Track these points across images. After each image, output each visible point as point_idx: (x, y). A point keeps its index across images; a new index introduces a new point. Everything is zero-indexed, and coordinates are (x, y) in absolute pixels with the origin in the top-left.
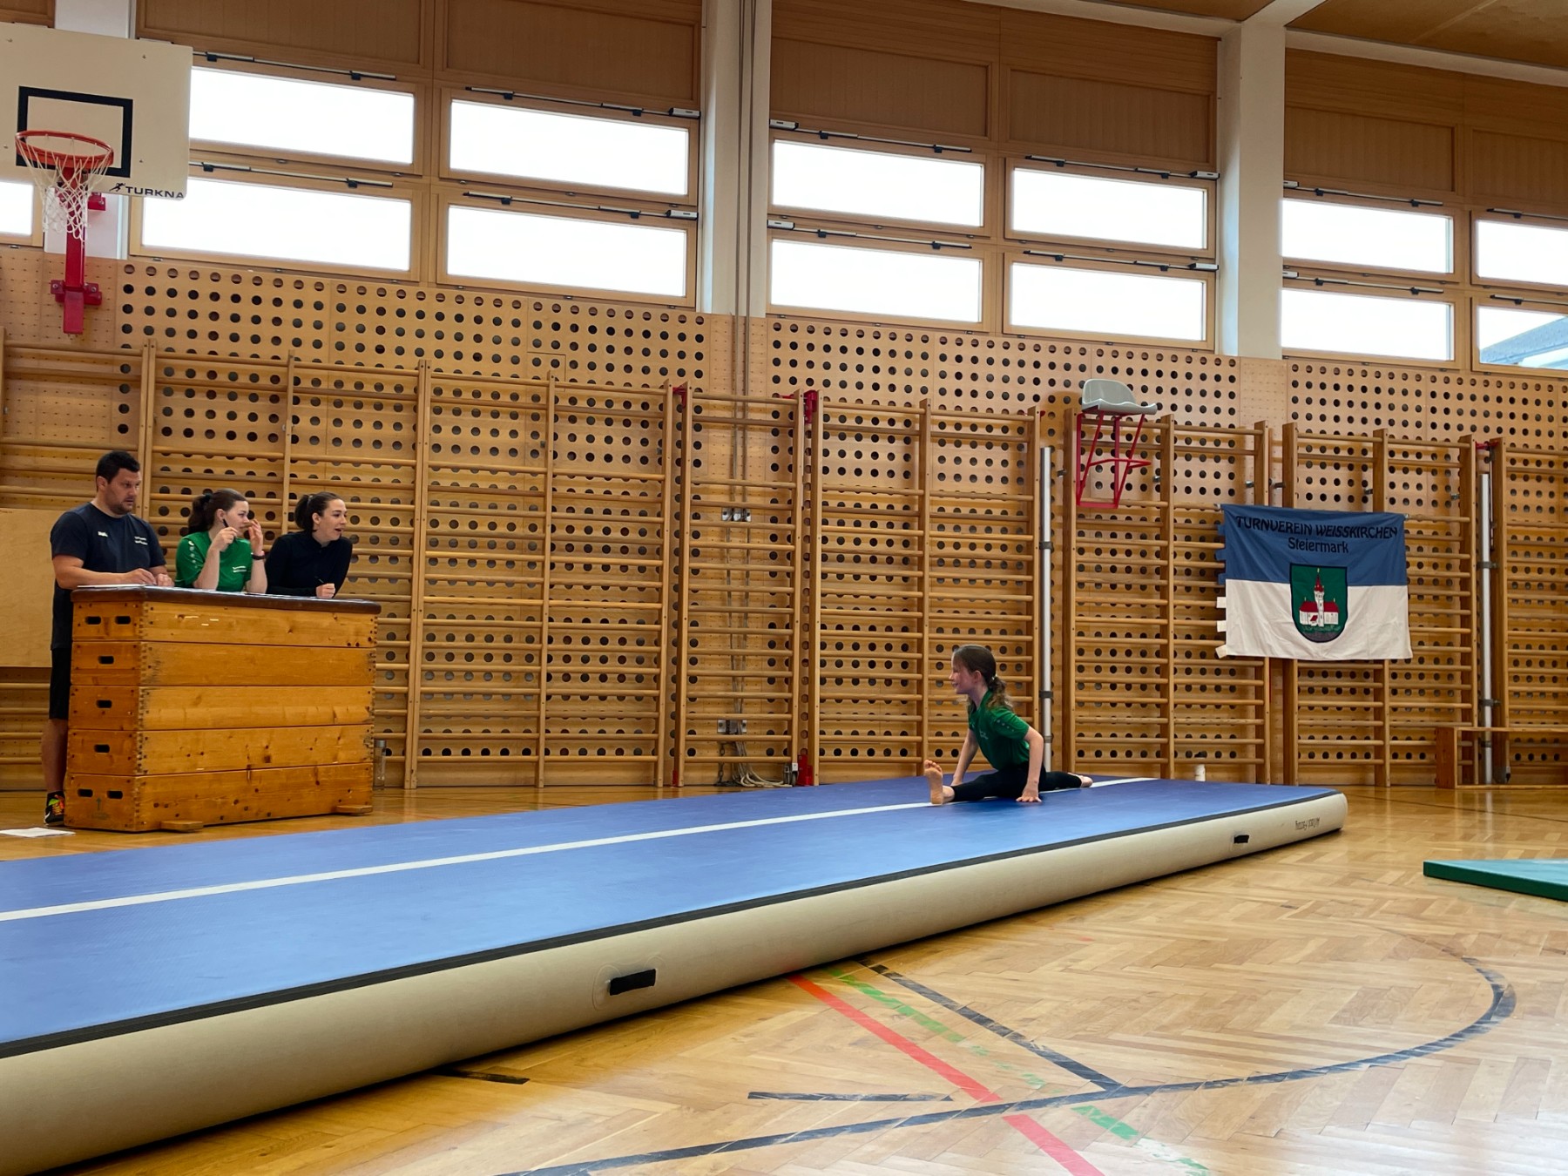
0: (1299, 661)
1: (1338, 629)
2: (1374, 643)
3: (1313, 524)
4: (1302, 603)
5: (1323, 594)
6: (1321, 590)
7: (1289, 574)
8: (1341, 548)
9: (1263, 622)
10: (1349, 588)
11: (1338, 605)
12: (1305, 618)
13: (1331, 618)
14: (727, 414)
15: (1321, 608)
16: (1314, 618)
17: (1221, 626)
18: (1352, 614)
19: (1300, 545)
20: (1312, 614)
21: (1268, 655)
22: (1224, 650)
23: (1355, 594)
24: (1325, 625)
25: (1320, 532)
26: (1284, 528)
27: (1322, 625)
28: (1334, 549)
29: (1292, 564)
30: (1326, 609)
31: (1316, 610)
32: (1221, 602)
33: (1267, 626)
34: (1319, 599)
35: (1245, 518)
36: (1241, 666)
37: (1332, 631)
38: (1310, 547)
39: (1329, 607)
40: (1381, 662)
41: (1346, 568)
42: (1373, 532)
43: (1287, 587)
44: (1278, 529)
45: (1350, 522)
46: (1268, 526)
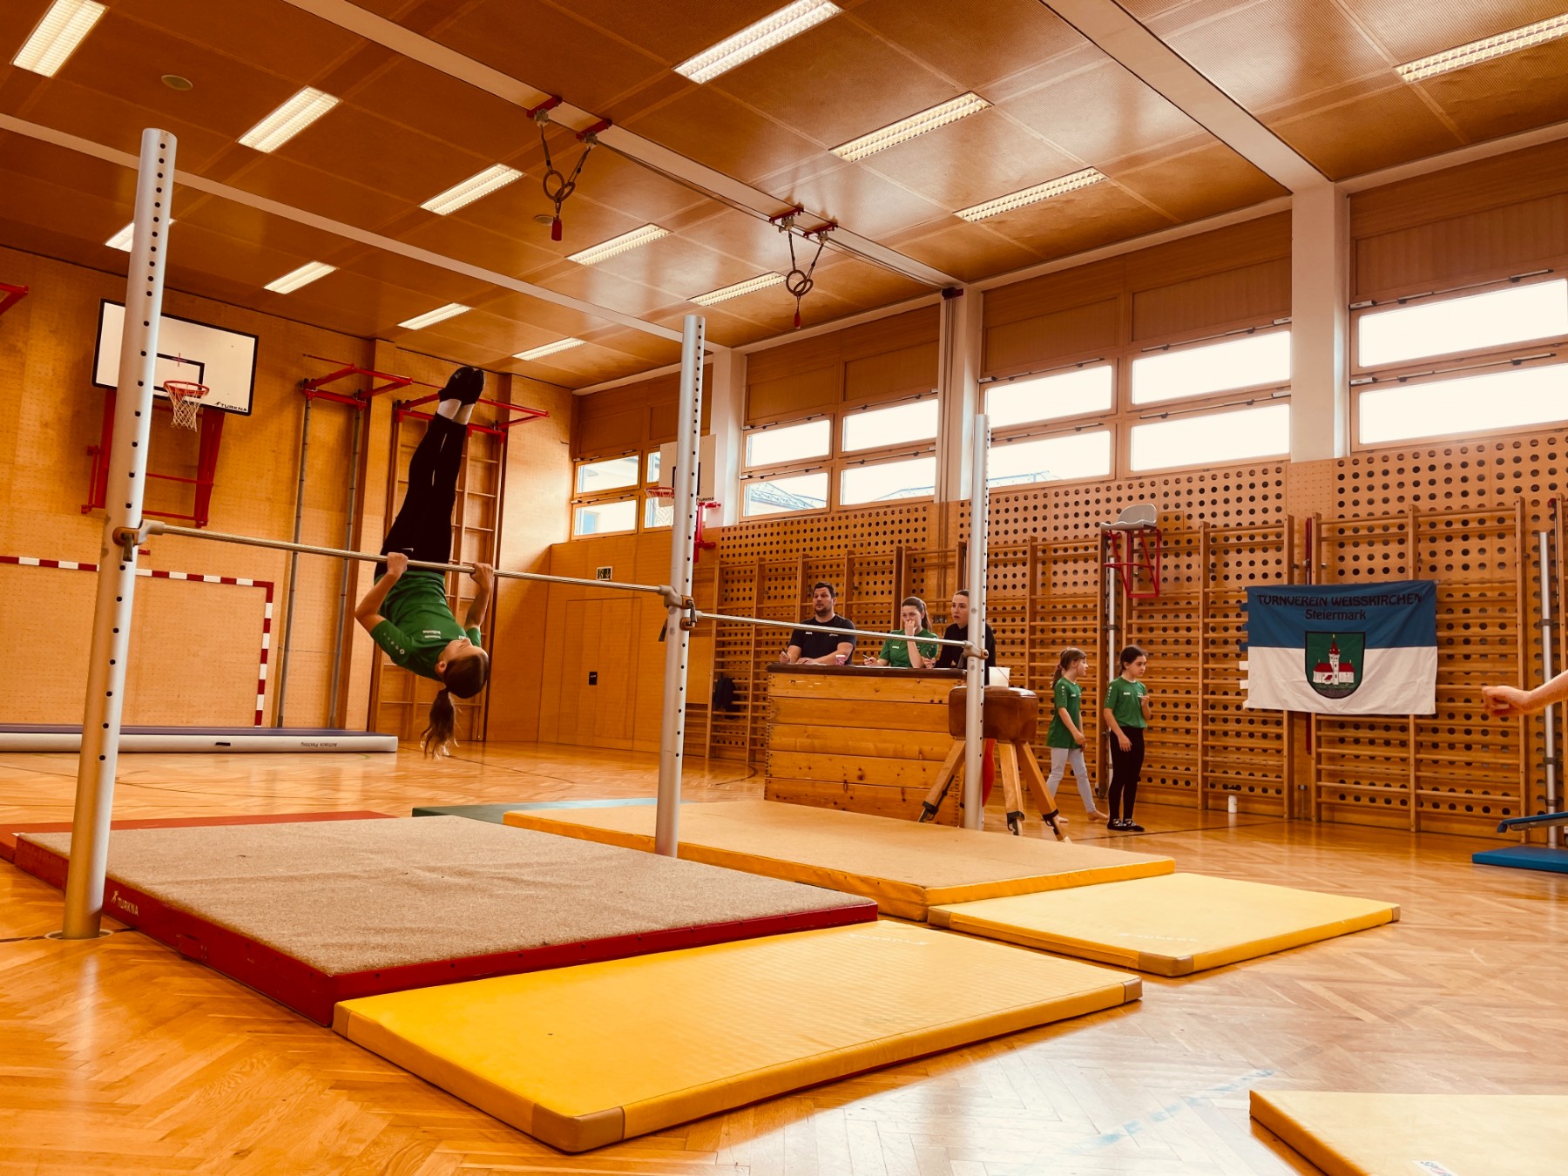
0: (1317, 714)
1: (1352, 687)
2: (1395, 700)
3: (1329, 597)
4: (1315, 664)
5: (1338, 656)
6: (1336, 653)
7: (1304, 640)
8: (1358, 616)
9: (1280, 681)
10: (1366, 651)
11: (1354, 665)
12: (1319, 678)
13: (1348, 677)
14: (935, 561)
15: (1336, 669)
16: (1329, 678)
17: (1243, 684)
18: (1368, 673)
19: (1317, 615)
20: (1327, 674)
21: (1285, 708)
22: (1246, 705)
23: (1371, 656)
24: (1340, 683)
25: (1336, 603)
26: (1300, 602)
27: (1336, 683)
28: (1352, 616)
29: (1306, 632)
30: (1341, 669)
31: (1331, 671)
32: (1243, 665)
33: (1284, 685)
34: (1334, 661)
35: (1266, 597)
36: (1269, 717)
37: (1346, 689)
38: (1327, 616)
39: (1343, 668)
40: (1406, 717)
41: (1364, 633)
42: (1394, 600)
43: (1302, 651)
44: (1294, 602)
45: (1368, 592)
46: (1285, 601)
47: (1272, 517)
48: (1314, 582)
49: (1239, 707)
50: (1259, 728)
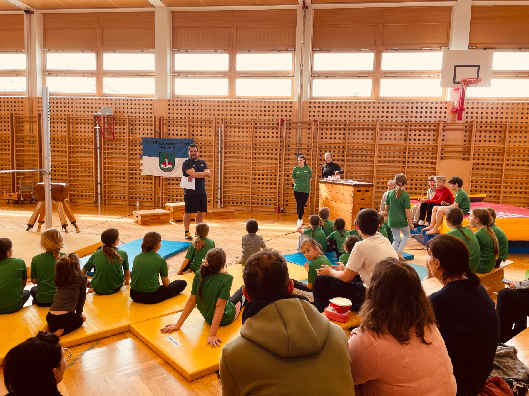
0: (162, 177)
1: (172, 169)
3: (166, 142)
4: (162, 162)
6: (167, 159)
7: (159, 155)
8: (174, 148)
10: (176, 158)
11: (172, 163)
12: (163, 166)
13: (170, 166)
14: (28, 119)
15: (167, 164)
16: (165, 166)
17: (141, 168)
18: (176, 165)
19: (162, 147)
21: (153, 175)
22: (142, 174)
23: (177, 160)
25: (168, 144)
27: (167, 168)
28: (172, 148)
30: (169, 164)
32: (141, 162)
33: (153, 168)
34: (167, 161)
35: (147, 141)
36: (149, 177)
37: (170, 169)
38: (165, 148)
39: (170, 163)
41: (175, 153)
42: (183, 144)
43: (158, 158)
44: (156, 143)
45: (176, 141)
46: (153, 142)
47: (149, 115)
48: (161, 137)
49: (140, 174)
50: (145, 181)
